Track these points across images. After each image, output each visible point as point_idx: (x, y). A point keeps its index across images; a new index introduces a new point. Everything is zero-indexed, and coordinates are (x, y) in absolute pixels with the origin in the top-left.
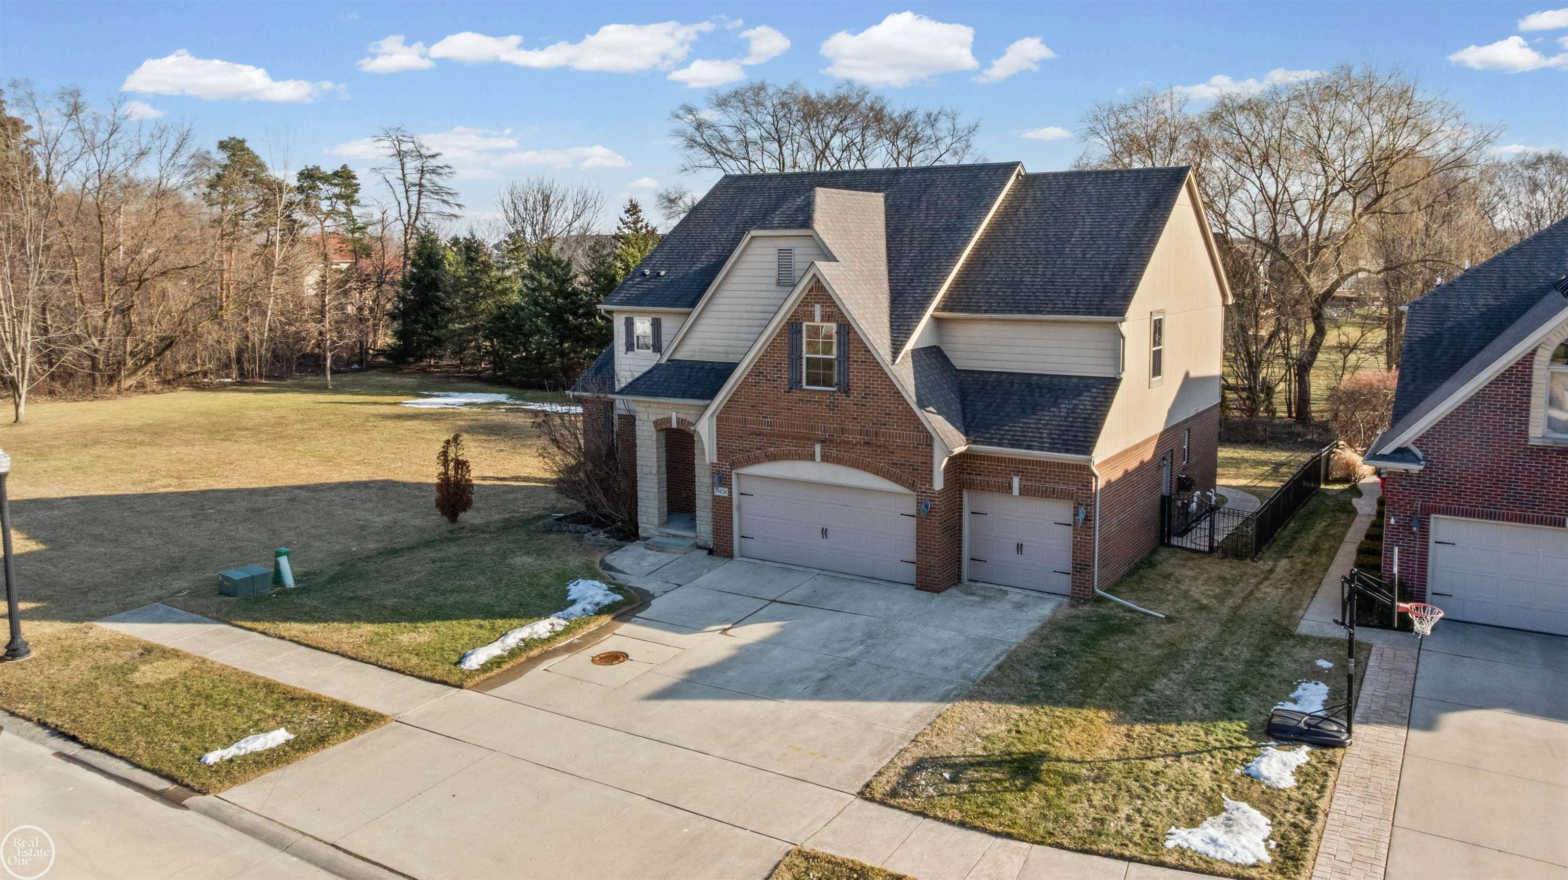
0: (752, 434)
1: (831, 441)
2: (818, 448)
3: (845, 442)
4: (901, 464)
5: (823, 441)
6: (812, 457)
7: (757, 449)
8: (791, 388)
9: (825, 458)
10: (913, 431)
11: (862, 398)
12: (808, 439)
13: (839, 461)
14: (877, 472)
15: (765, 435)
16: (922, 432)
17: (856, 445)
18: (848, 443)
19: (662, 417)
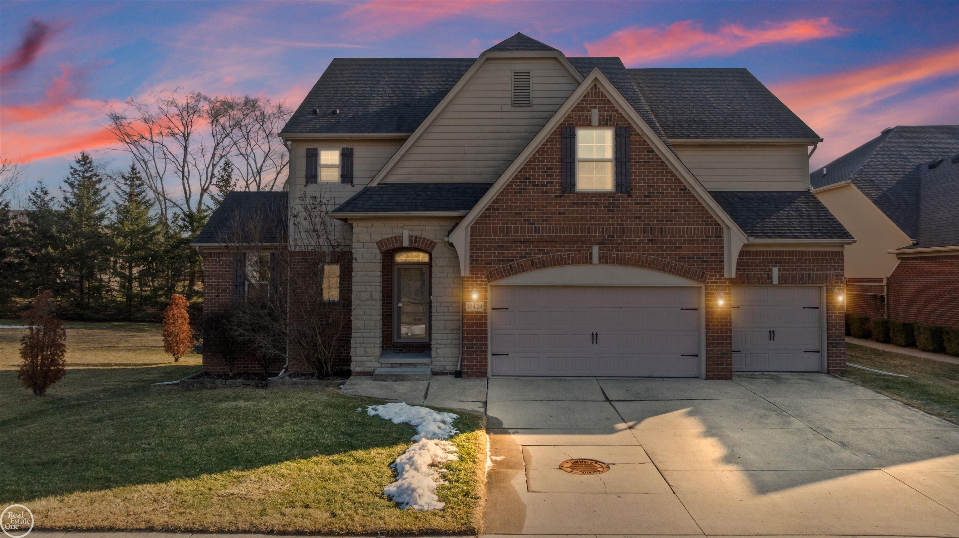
0: (515, 242)
1: (611, 242)
2: (595, 250)
3: (626, 242)
4: (689, 258)
5: (601, 243)
6: (588, 260)
7: (521, 257)
8: (563, 192)
9: (603, 260)
10: (702, 225)
11: (645, 196)
12: (584, 242)
13: (621, 262)
14: (662, 268)
15: (533, 242)
16: (711, 225)
17: (639, 243)
18: (630, 242)
19: (389, 236)
